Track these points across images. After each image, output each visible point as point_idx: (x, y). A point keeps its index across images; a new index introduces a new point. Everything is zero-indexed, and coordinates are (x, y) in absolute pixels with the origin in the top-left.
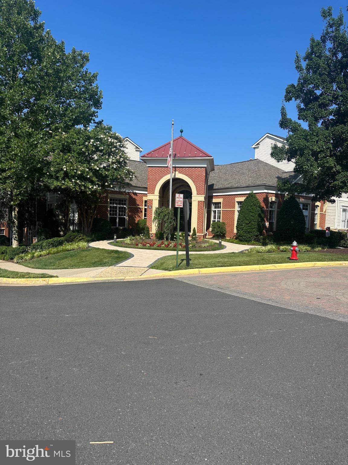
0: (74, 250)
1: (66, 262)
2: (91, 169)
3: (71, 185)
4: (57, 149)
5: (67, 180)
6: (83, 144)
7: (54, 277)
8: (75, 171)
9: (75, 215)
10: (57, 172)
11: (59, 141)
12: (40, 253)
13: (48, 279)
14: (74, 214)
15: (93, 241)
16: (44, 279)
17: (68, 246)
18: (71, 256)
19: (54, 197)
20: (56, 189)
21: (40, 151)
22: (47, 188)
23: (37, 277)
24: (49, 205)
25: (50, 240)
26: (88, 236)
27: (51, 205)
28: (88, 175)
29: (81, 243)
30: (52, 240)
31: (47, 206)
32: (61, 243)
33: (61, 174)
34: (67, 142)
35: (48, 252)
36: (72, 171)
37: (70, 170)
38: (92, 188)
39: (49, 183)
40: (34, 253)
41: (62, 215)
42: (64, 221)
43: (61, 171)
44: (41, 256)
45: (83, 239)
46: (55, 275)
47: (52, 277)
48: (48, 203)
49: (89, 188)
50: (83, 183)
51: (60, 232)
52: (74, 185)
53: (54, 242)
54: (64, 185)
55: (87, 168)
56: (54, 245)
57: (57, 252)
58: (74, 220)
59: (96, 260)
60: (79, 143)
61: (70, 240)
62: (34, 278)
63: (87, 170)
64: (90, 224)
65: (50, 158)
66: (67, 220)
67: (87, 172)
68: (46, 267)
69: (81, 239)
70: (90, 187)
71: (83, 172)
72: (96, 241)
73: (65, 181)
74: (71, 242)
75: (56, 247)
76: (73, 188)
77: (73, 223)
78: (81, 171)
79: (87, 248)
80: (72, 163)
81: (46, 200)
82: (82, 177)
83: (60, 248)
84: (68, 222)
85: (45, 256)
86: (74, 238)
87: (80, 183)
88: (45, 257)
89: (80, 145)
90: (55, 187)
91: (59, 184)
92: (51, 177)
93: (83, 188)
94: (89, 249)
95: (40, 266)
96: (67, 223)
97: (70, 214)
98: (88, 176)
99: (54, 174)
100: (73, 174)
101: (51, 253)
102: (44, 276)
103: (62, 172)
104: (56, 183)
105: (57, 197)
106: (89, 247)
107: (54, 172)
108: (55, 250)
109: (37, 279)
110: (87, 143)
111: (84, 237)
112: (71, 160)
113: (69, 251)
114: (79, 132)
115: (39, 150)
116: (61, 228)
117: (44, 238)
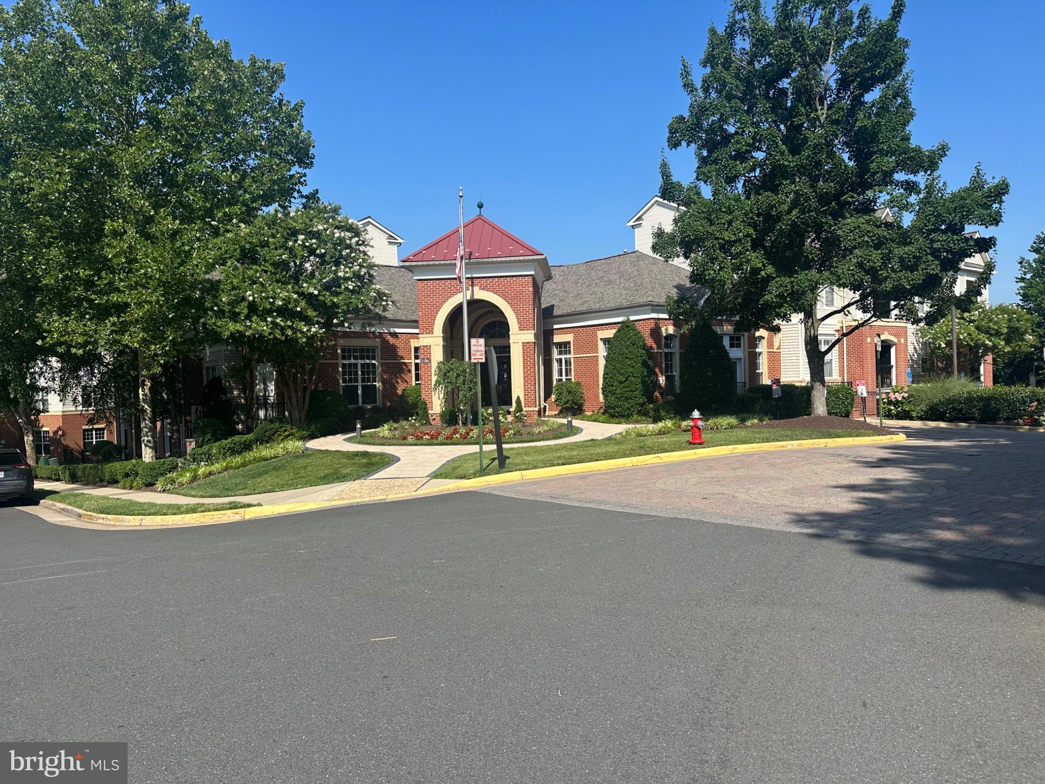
0: (277, 457)
1: (268, 479)
2: (301, 294)
3: (265, 328)
4: (230, 258)
5: (254, 318)
6: (284, 246)
7: (255, 506)
8: (271, 300)
9: (267, 386)
10: (233, 304)
11: (234, 241)
12: (208, 469)
13: (244, 509)
14: (265, 384)
15: (313, 437)
16: (236, 511)
17: (265, 451)
18: (276, 469)
19: (221, 351)
20: (234, 338)
21: (197, 266)
22: (214, 337)
23: (222, 509)
24: (208, 368)
25: (225, 442)
26: (300, 428)
27: (214, 368)
28: (296, 306)
29: (291, 442)
30: (229, 440)
31: (204, 372)
32: (247, 447)
33: (243, 309)
34: (250, 243)
35: (224, 464)
36: (264, 300)
37: (261, 299)
38: (308, 330)
39: (219, 327)
40: (196, 470)
41: (238, 389)
42: (242, 400)
43: (241, 301)
44: (210, 474)
45: (292, 434)
46: (254, 503)
47: (249, 506)
48: (206, 365)
49: (302, 332)
50: (289, 323)
51: (238, 424)
52: (271, 328)
53: (235, 444)
54: (250, 328)
55: (293, 292)
56: (234, 452)
57: (244, 465)
58: (266, 398)
59: (327, 472)
60: (274, 244)
61: (267, 439)
62: (215, 510)
63: (295, 296)
64: (304, 404)
65: (216, 275)
66: (252, 399)
67: (295, 300)
68: (229, 493)
69: (289, 436)
70: (305, 330)
71: (287, 301)
72: (318, 437)
73: (251, 321)
74: (267, 442)
75: (240, 453)
76: (270, 334)
77: (265, 404)
78: (284, 299)
79: (303, 452)
80: (263, 285)
81: (201, 359)
82: (285, 312)
83: (250, 455)
84: (255, 402)
85: (219, 473)
86: (273, 435)
87: (282, 324)
88: (220, 475)
89: (276, 249)
90: (232, 334)
91: (239, 327)
92: (221, 314)
93: (290, 333)
94: (306, 454)
95: (217, 493)
96: (251, 404)
97: (257, 385)
98: (298, 309)
99: (227, 308)
100: (268, 307)
101: (231, 468)
102: (234, 505)
103: (245, 304)
104: (232, 327)
105: (225, 351)
106: (307, 449)
107: (229, 304)
108: (238, 460)
109: (221, 512)
110: (291, 243)
111: (294, 431)
112: (261, 279)
113: (266, 460)
114: (272, 222)
115: (195, 262)
116: (239, 417)
117: (209, 440)
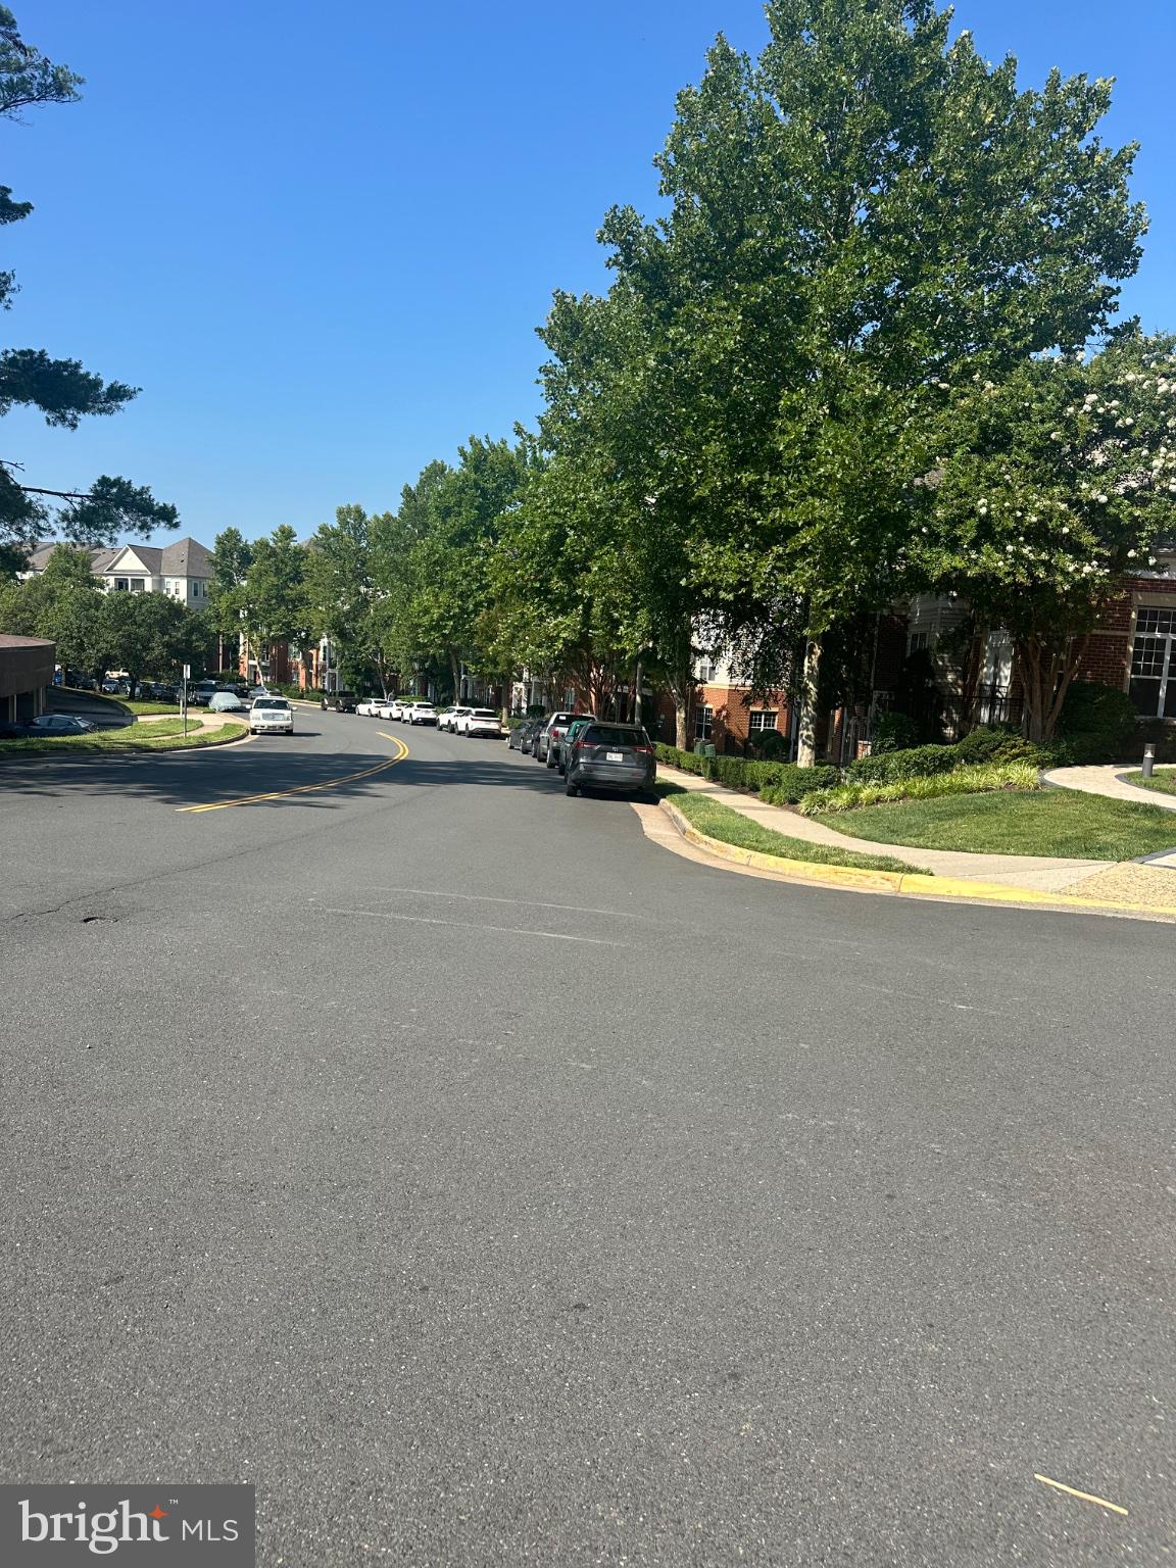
0: (987, 790)
1: (963, 827)
2: (1077, 505)
3: (1001, 563)
4: (962, 443)
5: (986, 547)
6: (1058, 416)
7: (921, 872)
8: (1019, 514)
9: (1000, 669)
10: (954, 522)
11: (971, 414)
12: (877, 792)
13: (901, 875)
14: (996, 665)
15: (1061, 763)
16: (887, 874)
17: (970, 776)
18: (980, 810)
19: (936, 609)
20: (948, 581)
21: (903, 457)
22: (917, 579)
23: (867, 866)
24: (915, 637)
25: (911, 752)
26: (1040, 746)
27: (923, 636)
28: (1063, 525)
29: (1017, 768)
30: (917, 751)
31: (909, 641)
32: (945, 765)
33: (968, 530)
34: (999, 415)
35: (902, 789)
36: (1006, 514)
37: (1002, 513)
38: (1077, 570)
39: (926, 562)
40: (858, 790)
41: (956, 671)
42: (960, 690)
43: (968, 518)
44: (878, 800)
45: (1023, 754)
46: (923, 866)
47: (911, 870)
48: (913, 630)
49: (1065, 573)
50: (1044, 556)
51: (946, 726)
52: (1012, 565)
53: (926, 758)
54: (976, 564)
55: (1062, 500)
56: (922, 769)
57: (933, 794)
58: (994, 688)
59: (1069, 833)
60: (1040, 412)
61: (978, 757)
62: (855, 866)
63: (1063, 506)
64: (1054, 703)
65: (935, 478)
66: (973, 688)
67: (1062, 514)
68: (895, 838)
69: (1018, 755)
70: (1071, 569)
71: (1046, 515)
72: (1070, 765)
73: (979, 552)
74: (981, 761)
75: (929, 775)
76: (1008, 574)
77: (992, 701)
78: (1042, 512)
79: (1037, 788)
80: (1008, 487)
81: (907, 622)
82: (1041, 535)
83: (944, 780)
84: (976, 694)
85: (891, 800)
86: (992, 751)
87: (1032, 557)
88: (895, 805)
89: (1042, 421)
90: (944, 575)
91: (958, 562)
92: (933, 539)
93: (1041, 573)
94: (1040, 792)
95: (877, 833)
96: (970, 699)
97: (983, 666)
98: (1066, 530)
99: (942, 529)
100: (1012, 525)
101: (912, 795)
102: (886, 865)
103: (974, 521)
104: (948, 561)
105: (943, 609)
106: (1044, 783)
107: (947, 522)
108: (923, 784)
109: (864, 871)
110: (1071, 410)
111: (1028, 748)
112: (1007, 477)
113: (971, 791)
114: (1045, 373)
115: (900, 452)
116: (949, 716)
117: (891, 746)
